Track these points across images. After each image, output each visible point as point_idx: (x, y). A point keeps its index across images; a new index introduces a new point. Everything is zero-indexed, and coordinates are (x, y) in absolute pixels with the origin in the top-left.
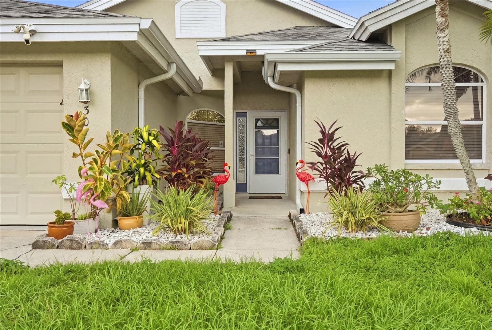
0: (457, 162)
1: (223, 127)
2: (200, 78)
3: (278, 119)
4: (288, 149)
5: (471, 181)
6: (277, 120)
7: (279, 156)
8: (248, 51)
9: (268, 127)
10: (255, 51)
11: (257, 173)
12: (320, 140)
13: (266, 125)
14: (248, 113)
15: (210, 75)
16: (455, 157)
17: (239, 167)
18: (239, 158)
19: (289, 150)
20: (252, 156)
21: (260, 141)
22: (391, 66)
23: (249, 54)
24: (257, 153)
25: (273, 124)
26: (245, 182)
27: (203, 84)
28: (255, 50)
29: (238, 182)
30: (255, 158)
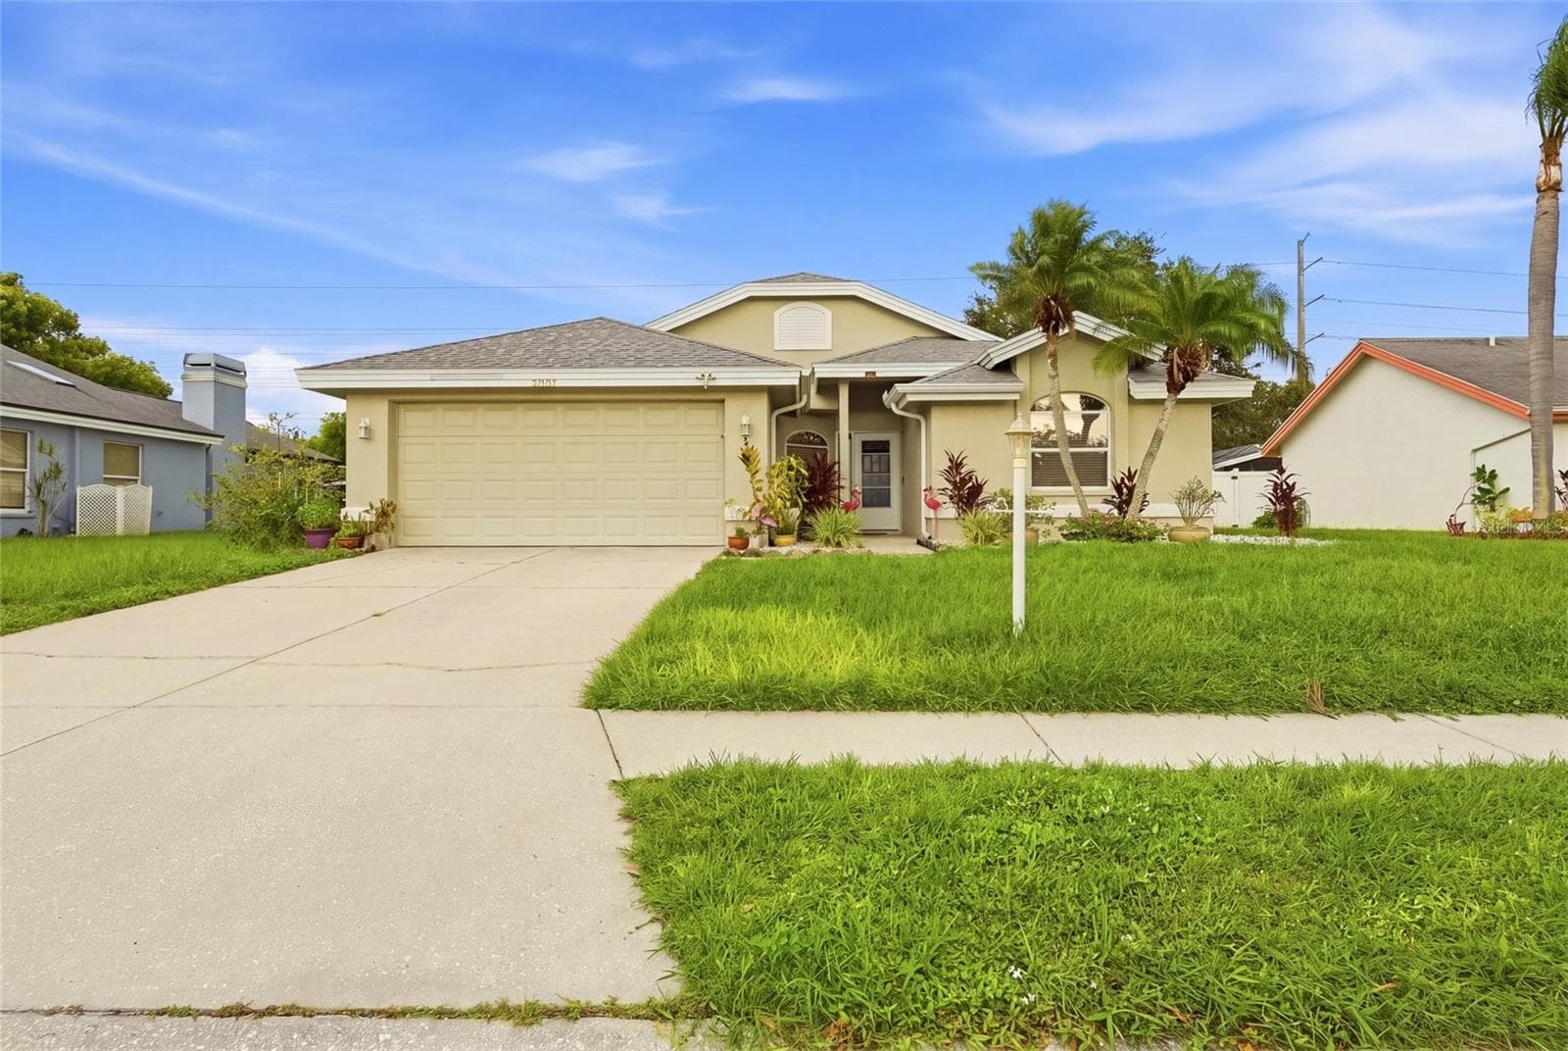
0: (1071, 488)
3: (889, 441)
5: (1083, 505)
6: (887, 442)
8: (867, 373)
10: (874, 373)
12: (949, 467)
15: (822, 396)
16: (1068, 484)
22: (1017, 397)
23: (868, 376)
27: (811, 403)
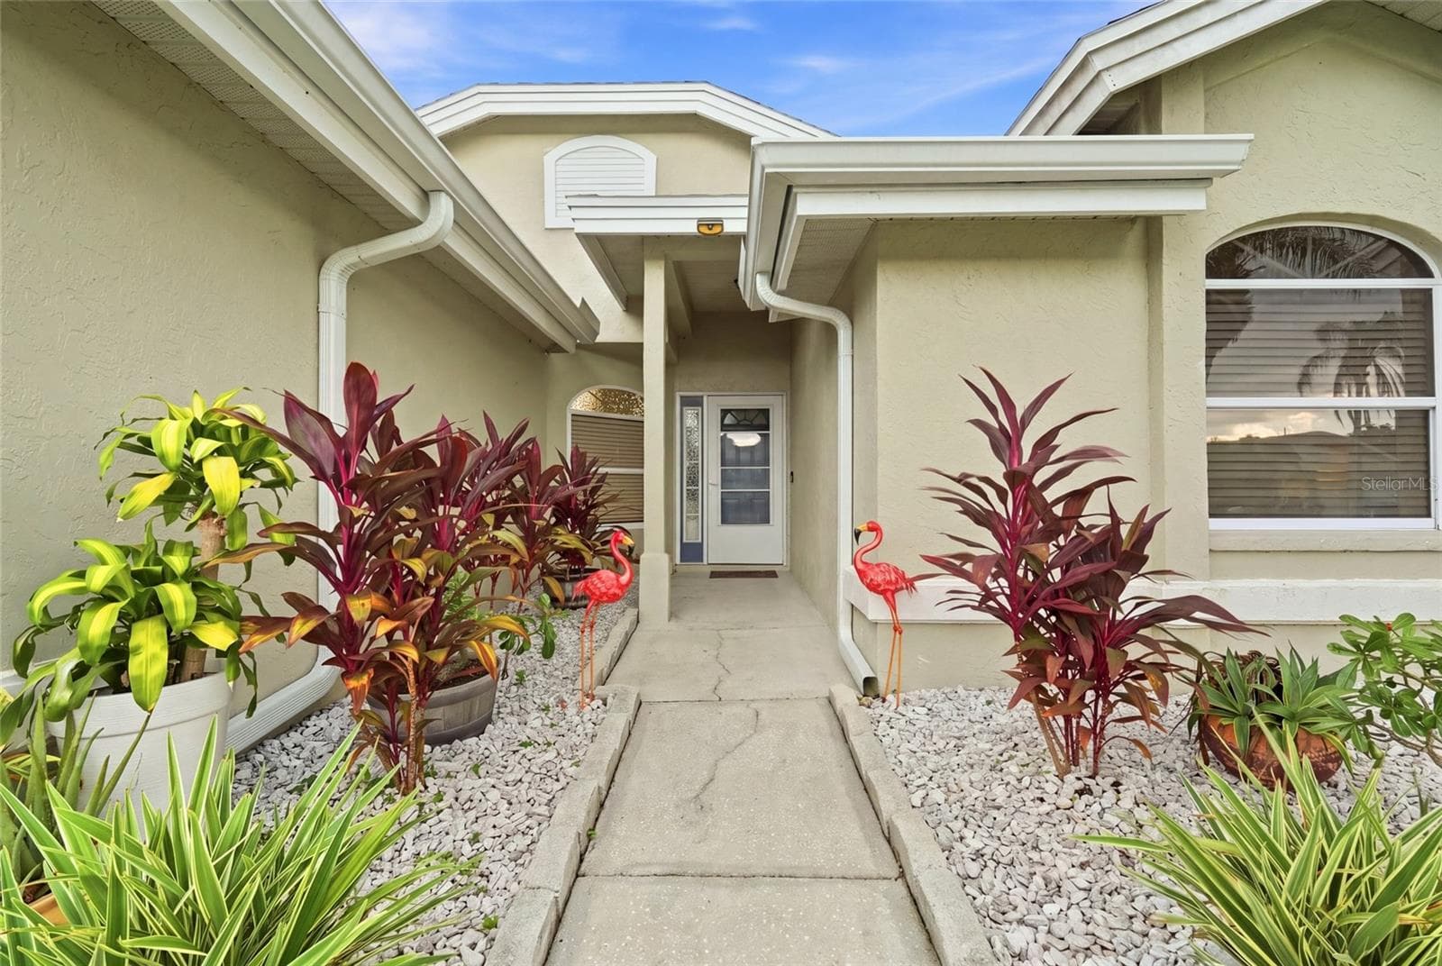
1: (640, 424)
2: (583, 301)
3: (768, 410)
4: (789, 473)
6: (765, 413)
7: (771, 486)
8: (701, 223)
9: (748, 425)
10: (719, 222)
11: (724, 521)
13: (741, 423)
14: (705, 398)
15: (620, 309)
17: (688, 507)
18: (688, 490)
19: (792, 473)
20: (715, 488)
21: (730, 455)
23: (705, 230)
24: (725, 480)
25: (756, 420)
26: (700, 541)
27: (598, 322)
28: (720, 220)
29: (685, 541)
30: (720, 491)
